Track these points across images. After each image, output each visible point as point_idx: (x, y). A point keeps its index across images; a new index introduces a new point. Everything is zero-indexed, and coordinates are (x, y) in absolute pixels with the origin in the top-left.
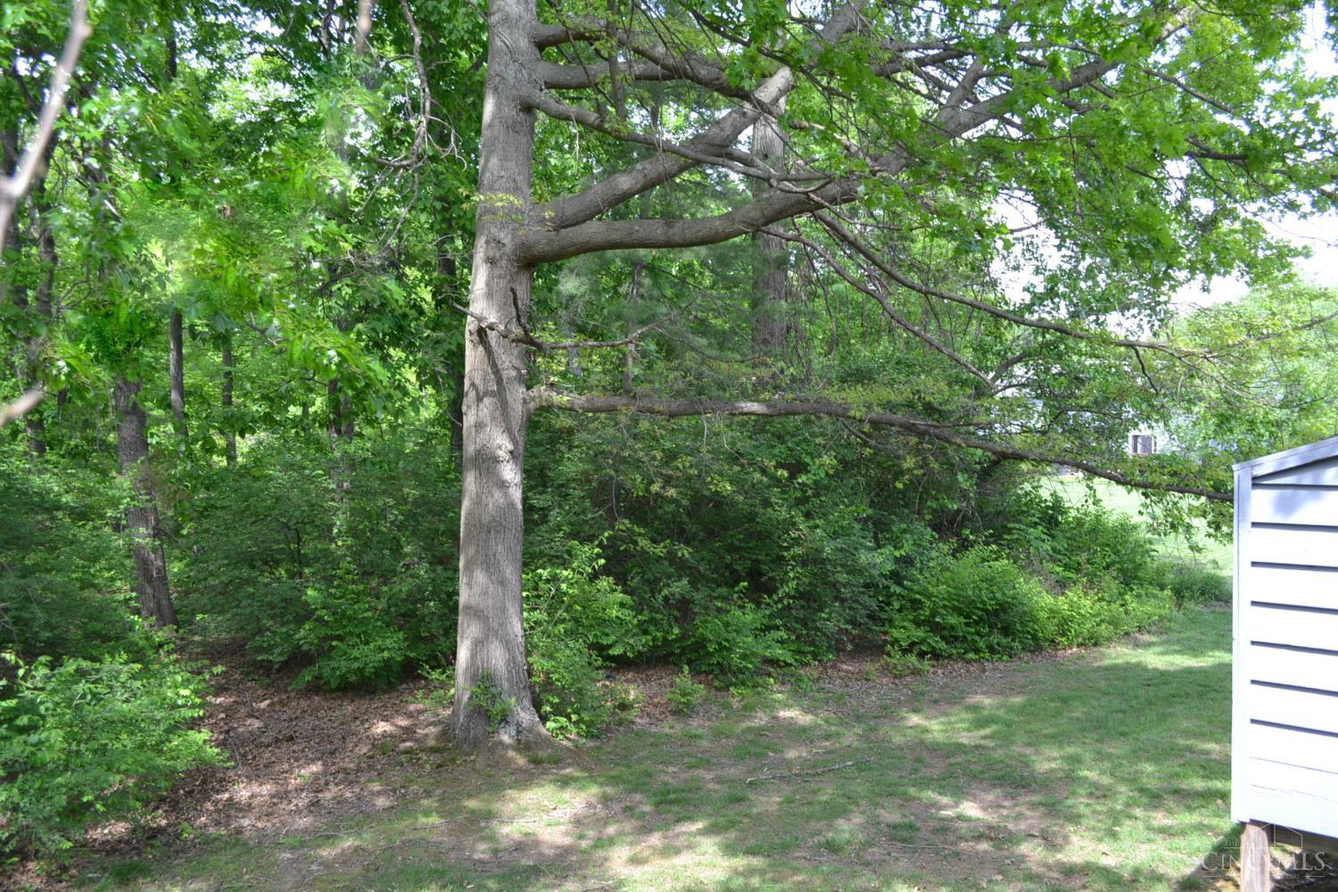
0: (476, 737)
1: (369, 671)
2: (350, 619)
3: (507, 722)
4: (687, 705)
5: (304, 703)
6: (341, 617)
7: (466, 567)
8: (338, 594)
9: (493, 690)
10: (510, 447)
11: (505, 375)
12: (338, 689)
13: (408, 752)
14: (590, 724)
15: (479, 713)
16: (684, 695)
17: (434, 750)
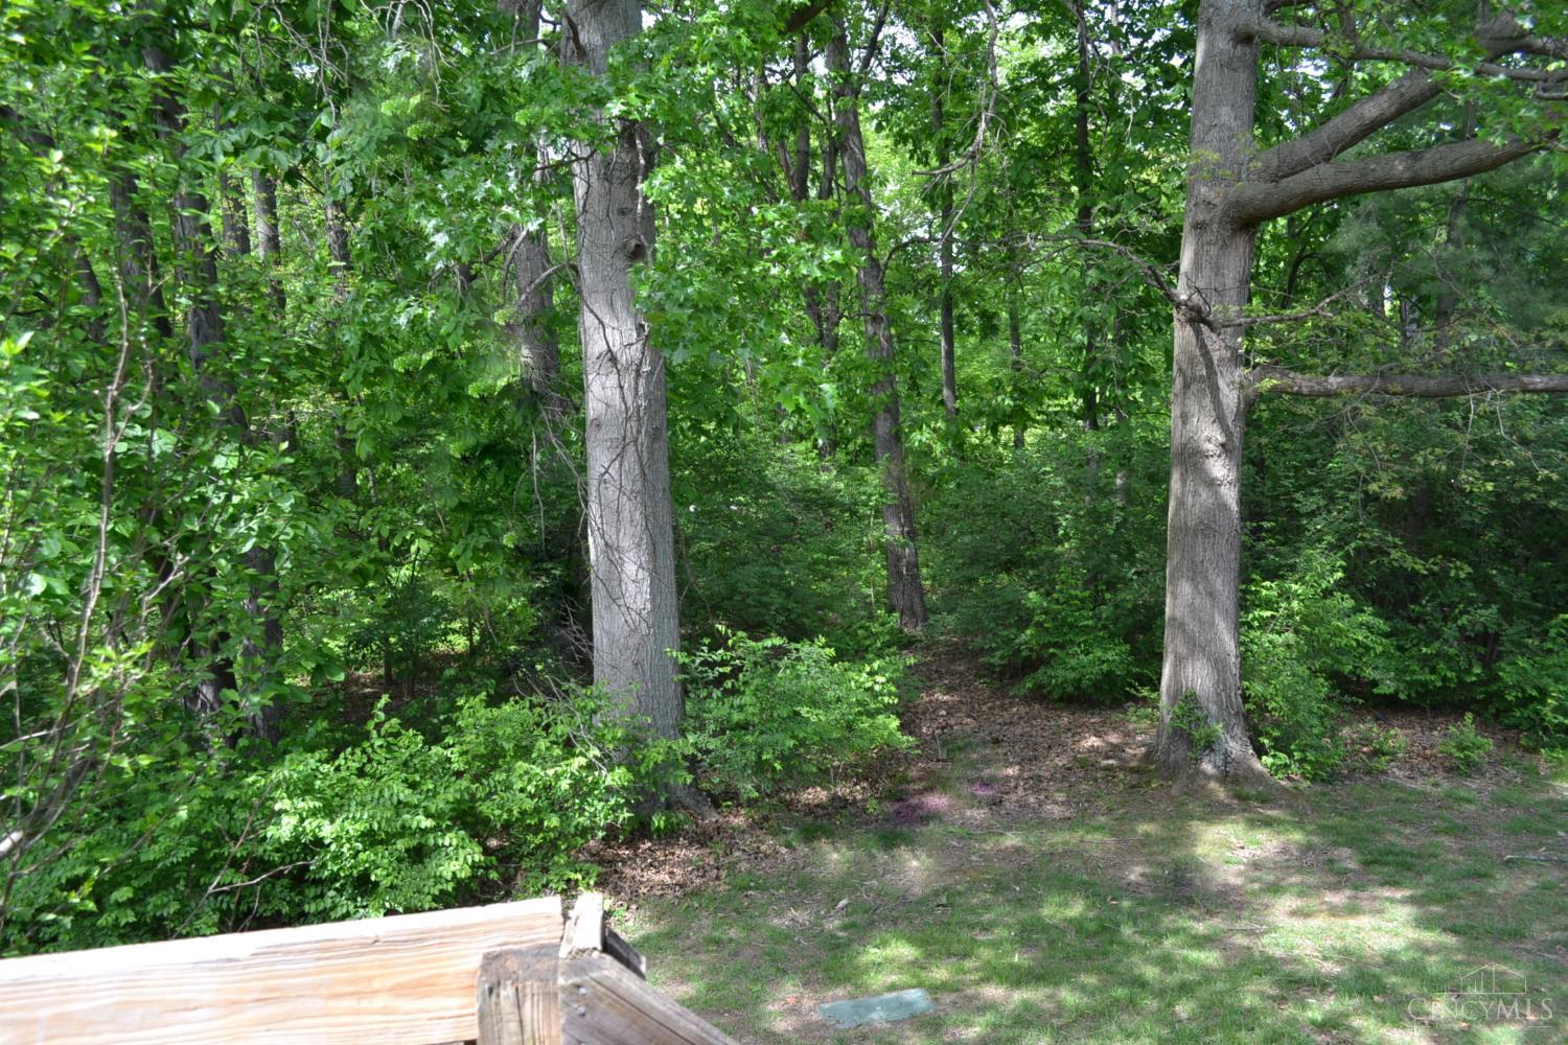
0: (1176, 761)
1: (1085, 683)
2: (1071, 626)
3: (1213, 750)
4: (1468, 762)
5: (1023, 710)
6: (1063, 626)
7: (1172, 576)
8: (1062, 600)
9: (1199, 713)
10: (1221, 439)
11: (1216, 356)
12: (1061, 699)
13: (1108, 768)
14: (1317, 765)
15: (1181, 736)
16: (1461, 748)
17: (1133, 770)
